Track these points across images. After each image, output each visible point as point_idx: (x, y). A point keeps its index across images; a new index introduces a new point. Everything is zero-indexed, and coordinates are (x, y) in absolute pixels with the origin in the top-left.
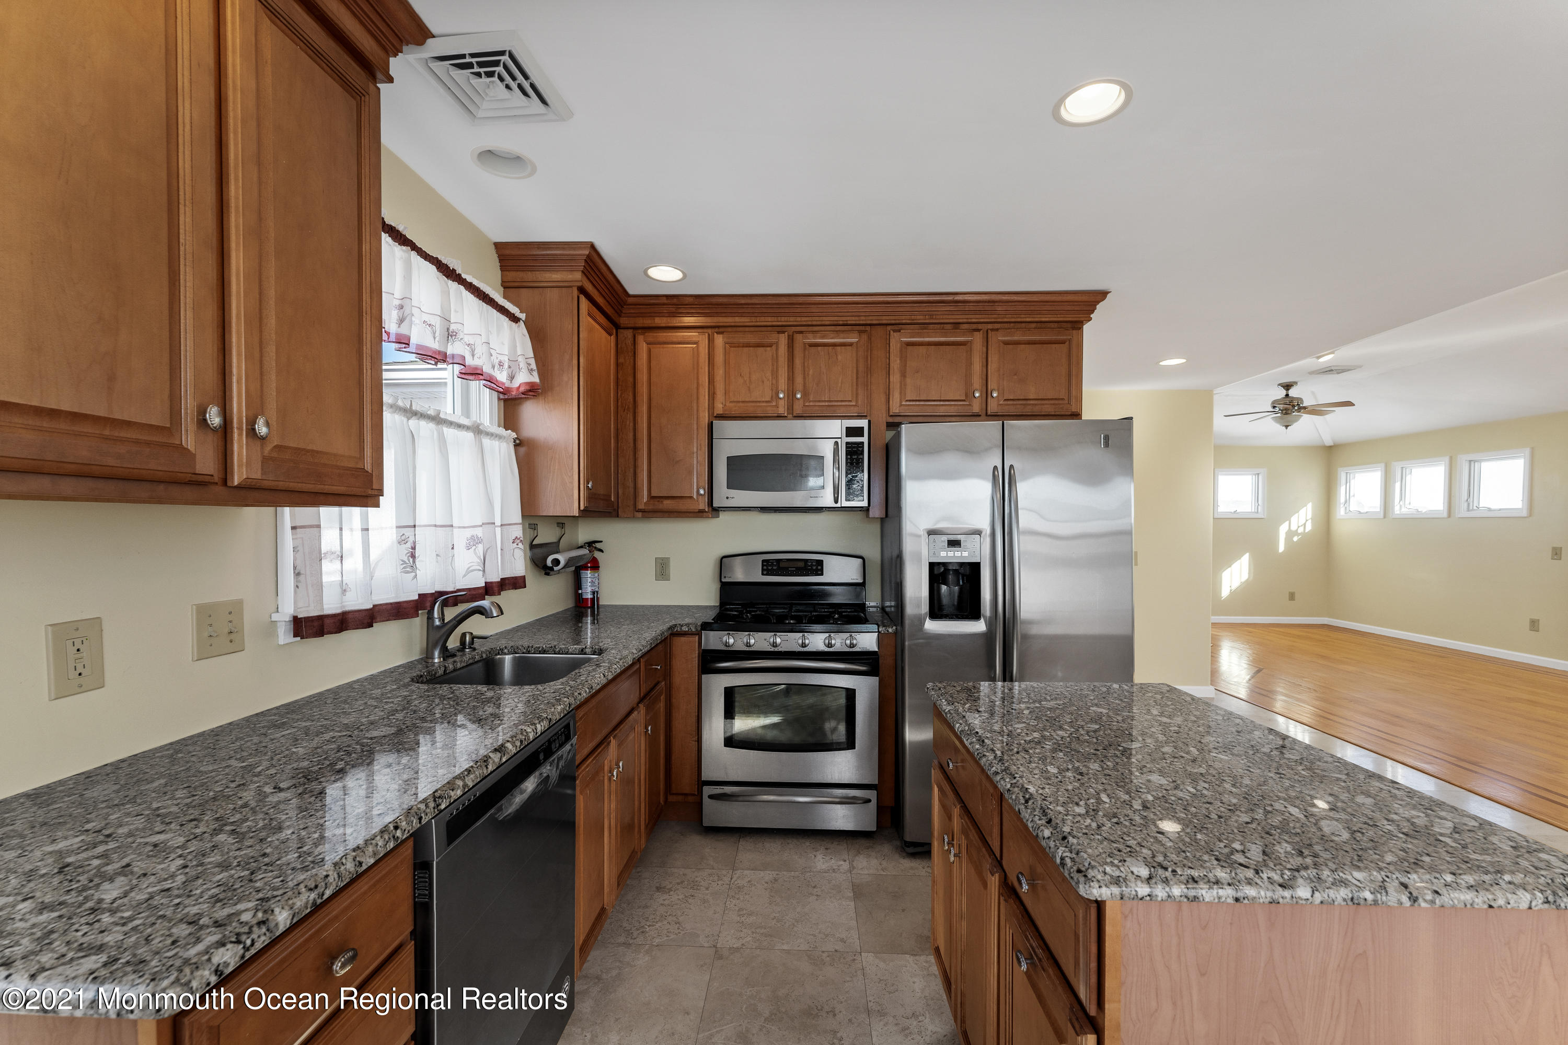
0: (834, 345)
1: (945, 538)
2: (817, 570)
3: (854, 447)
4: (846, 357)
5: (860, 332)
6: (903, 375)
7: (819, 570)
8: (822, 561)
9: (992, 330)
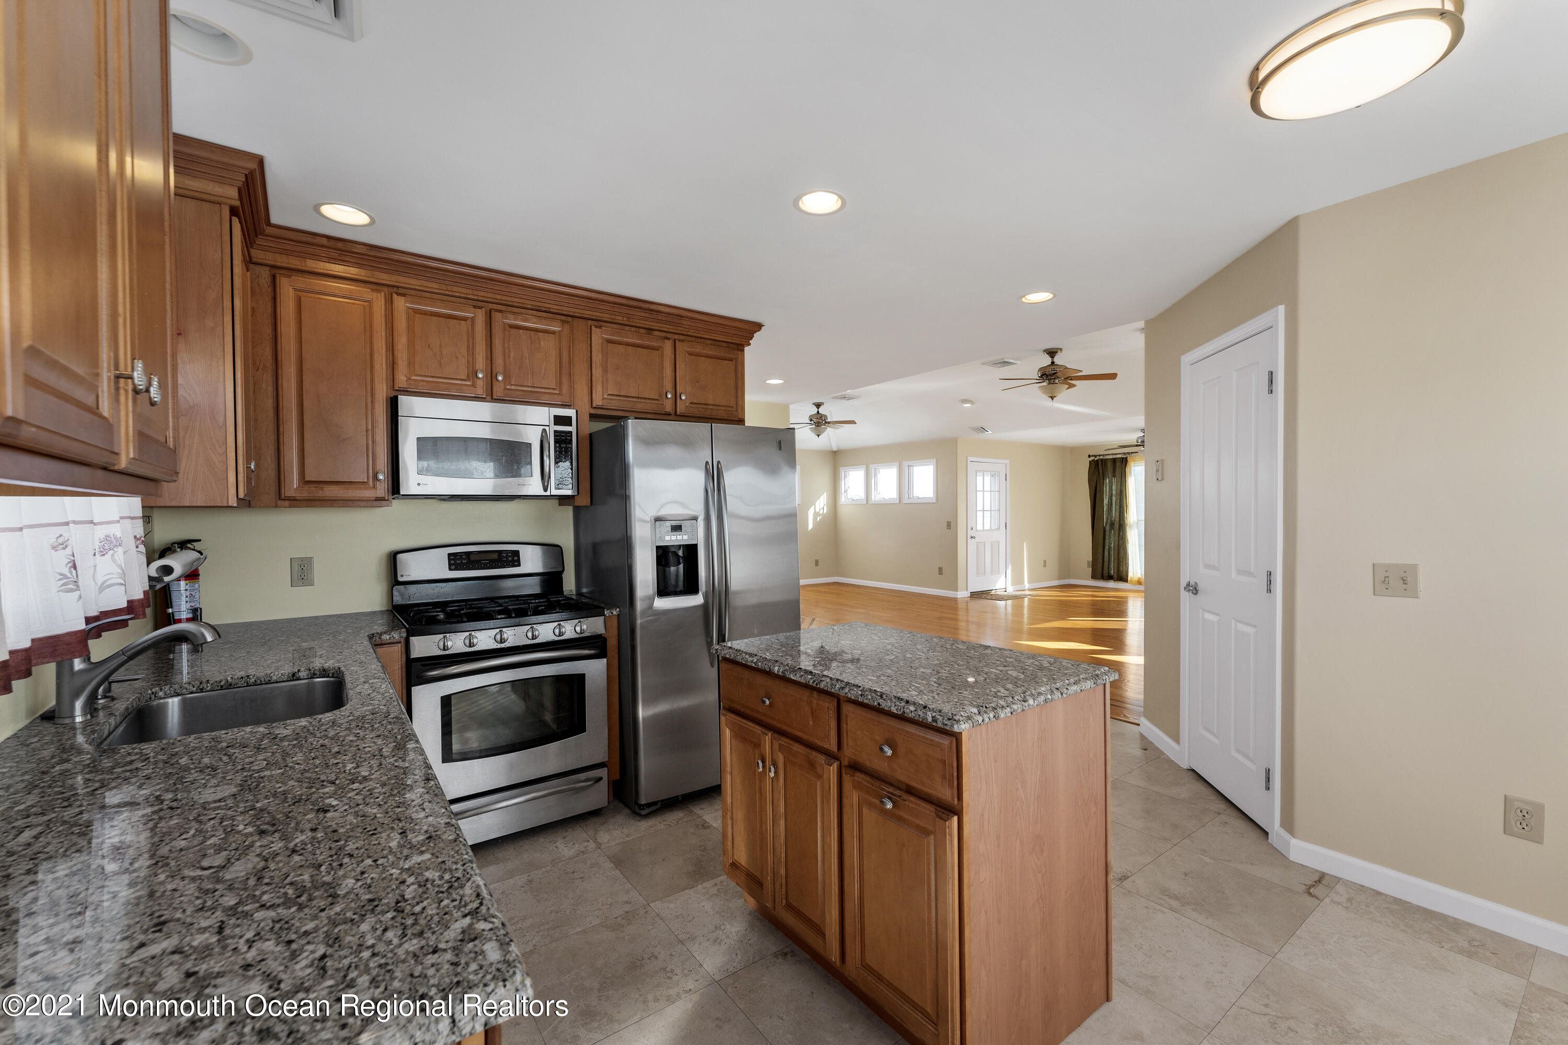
0: (536, 330)
1: (668, 524)
2: (513, 561)
3: (563, 436)
4: (548, 344)
5: (563, 322)
6: (605, 370)
7: (516, 561)
8: (518, 552)
9: (679, 340)
